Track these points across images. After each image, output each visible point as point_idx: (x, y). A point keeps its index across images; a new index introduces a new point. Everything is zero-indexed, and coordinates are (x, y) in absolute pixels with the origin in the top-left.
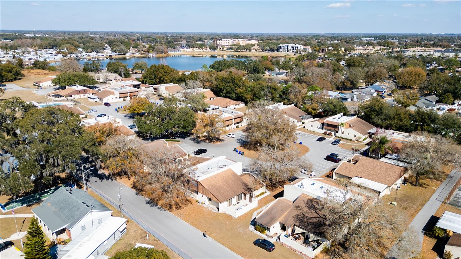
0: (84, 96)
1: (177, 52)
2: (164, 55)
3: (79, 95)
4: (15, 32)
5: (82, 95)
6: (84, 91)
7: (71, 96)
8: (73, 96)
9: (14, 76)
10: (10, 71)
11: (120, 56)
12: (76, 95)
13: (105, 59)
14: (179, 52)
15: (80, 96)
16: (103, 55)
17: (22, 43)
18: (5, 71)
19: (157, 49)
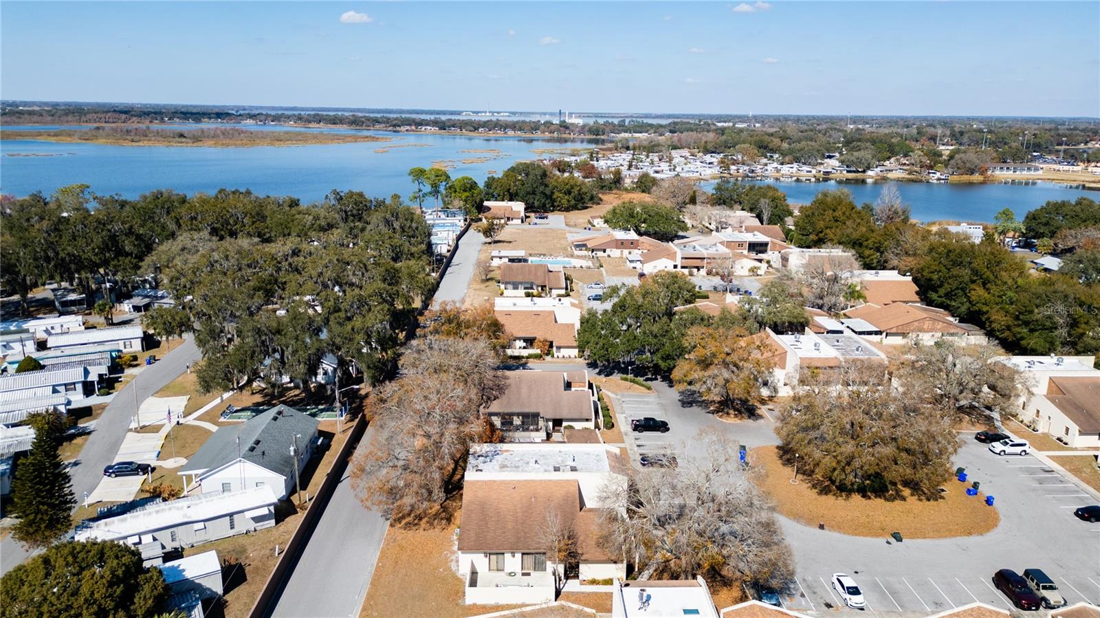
0: (630, 253)
1: (1025, 172)
2: (977, 177)
3: (619, 251)
4: (700, 117)
5: (626, 252)
6: (632, 243)
7: (604, 251)
8: (608, 251)
9: (573, 202)
10: (569, 192)
11: (851, 176)
12: (614, 250)
13: (813, 180)
14: (1032, 173)
15: (622, 254)
16: (810, 172)
17: (679, 140)
18: (560, 191)
19: (959, 161)
